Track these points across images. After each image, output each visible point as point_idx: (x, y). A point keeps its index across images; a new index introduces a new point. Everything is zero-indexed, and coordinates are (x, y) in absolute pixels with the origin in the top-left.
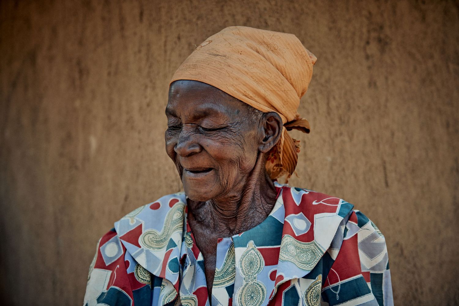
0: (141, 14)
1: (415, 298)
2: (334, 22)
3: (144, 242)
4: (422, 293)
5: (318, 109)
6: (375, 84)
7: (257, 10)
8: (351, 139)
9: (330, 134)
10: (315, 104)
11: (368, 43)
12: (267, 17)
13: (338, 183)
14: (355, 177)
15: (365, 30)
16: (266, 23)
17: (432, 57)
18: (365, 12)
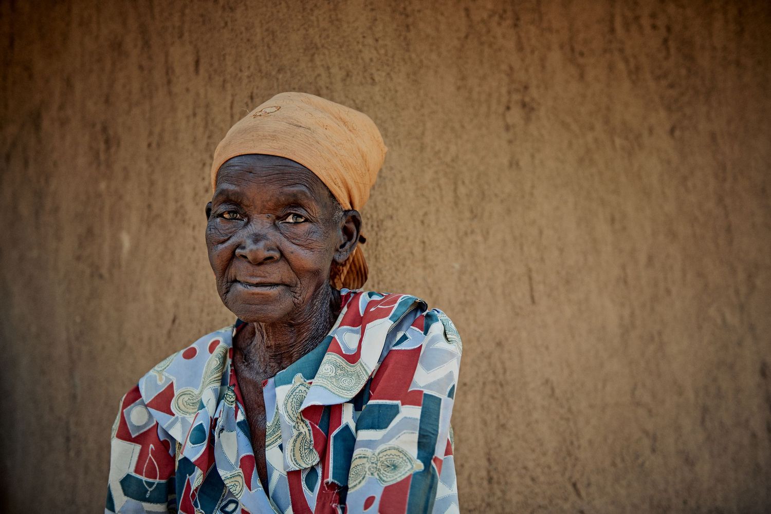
0: (197, 63)
1: (569, 454)
2: (463, 78)
3: (177, 408)
4: (579, 447)
5: (442, 197)
6: (517, 164)
7: (360, 61)
8: (486, 238)
9: (458, 232)
10: (438, 191)
11: (508, 108)
12: (374, 71)
13: (468, 298)
14: (491, 289)
15: (504, 90)
16: (373, 79)
17: (592, 128)
18: (504, 67)
